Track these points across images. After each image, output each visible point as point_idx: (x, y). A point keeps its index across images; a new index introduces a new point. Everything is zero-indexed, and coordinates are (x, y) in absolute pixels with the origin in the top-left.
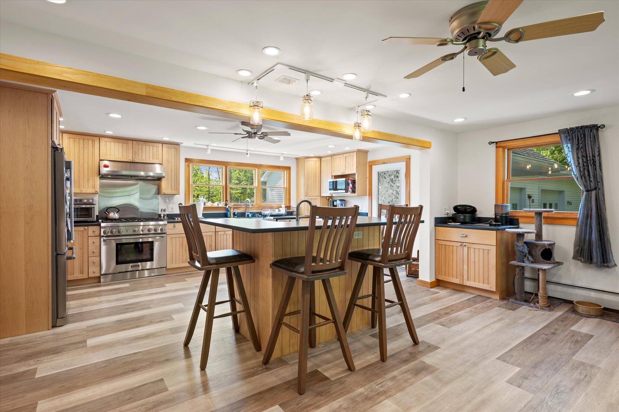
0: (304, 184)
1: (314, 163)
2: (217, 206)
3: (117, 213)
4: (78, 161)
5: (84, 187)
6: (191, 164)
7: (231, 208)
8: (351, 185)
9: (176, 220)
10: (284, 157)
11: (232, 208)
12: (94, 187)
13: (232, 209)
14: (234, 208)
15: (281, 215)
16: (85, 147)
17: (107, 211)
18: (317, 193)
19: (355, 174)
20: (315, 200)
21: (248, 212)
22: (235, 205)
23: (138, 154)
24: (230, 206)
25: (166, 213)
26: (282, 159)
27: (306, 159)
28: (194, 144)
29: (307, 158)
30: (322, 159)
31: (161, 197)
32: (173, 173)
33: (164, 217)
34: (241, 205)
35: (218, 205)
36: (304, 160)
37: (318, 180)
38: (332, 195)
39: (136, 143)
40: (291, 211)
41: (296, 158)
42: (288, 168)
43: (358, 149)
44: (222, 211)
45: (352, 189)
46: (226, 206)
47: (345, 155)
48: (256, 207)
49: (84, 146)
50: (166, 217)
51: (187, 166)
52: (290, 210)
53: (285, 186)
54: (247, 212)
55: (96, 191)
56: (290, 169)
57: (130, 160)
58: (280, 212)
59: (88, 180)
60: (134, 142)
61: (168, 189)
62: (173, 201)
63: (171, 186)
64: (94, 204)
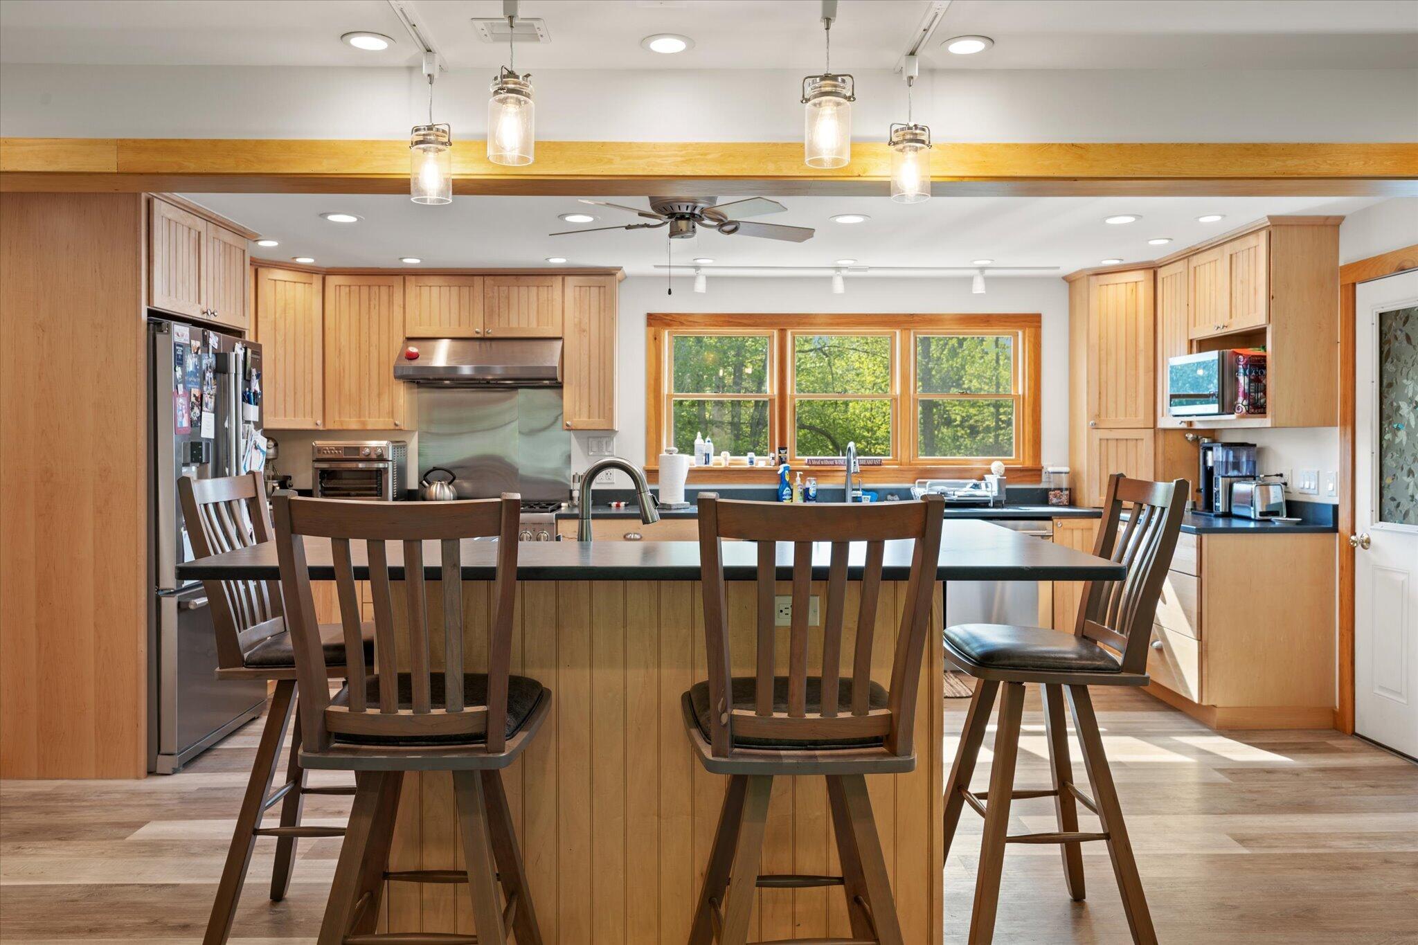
0: (1088, 382)
1: (1129, 292)
2: (748, 466)
3: (449, 484)
5: (370, 413)
6: (666, 332)
7: (793, 472)
8: (1243, 380)
9: (614, 510)
10: (988, 280)
11: (798, 473)
12: (392, 413)
13: (798, 479)
14: (807, 474)
15: (985, 504)
16: (372, 306)
17: (424, 480)
18: (1142, 418)
19: (1265, 328)
20: (1131, 444)
21: (858, 490)
22: (814, 463)
23: (499, 313)
24: (792, 467)
26: (979, 287)
27: (1093, 279)
28: (655, 266)
29: (1099, 273)
30: (1162, 273)
31: (577, 438)
32: (595, 363)
34: (834, 465)
35: (751, 462)
36: (1088, 280)
37: (1144, 362)
38: (1190, 423)
39: (492, 282)
40: (1043, 486)
41: (1065, 278)
42: (1032, 322)
43: (1270, 217)
44: (765, 483)
45: (1246, 396)
46: (776, 468)
47: (1228, 249)
48: (894, 470)
49: (369, 304)
51: (652, 338)
52: (1040, 481)
53: (1020, 392)
54: (853, 490)
55: (396, 425)
56: (1040, 321)
57: (477, 333)
58: (977, 492)
59: (379, 395)
60: (489, 280)
61: (580, 415)
62: (610, 449)
63: (587, 405)
64: (386, 460)
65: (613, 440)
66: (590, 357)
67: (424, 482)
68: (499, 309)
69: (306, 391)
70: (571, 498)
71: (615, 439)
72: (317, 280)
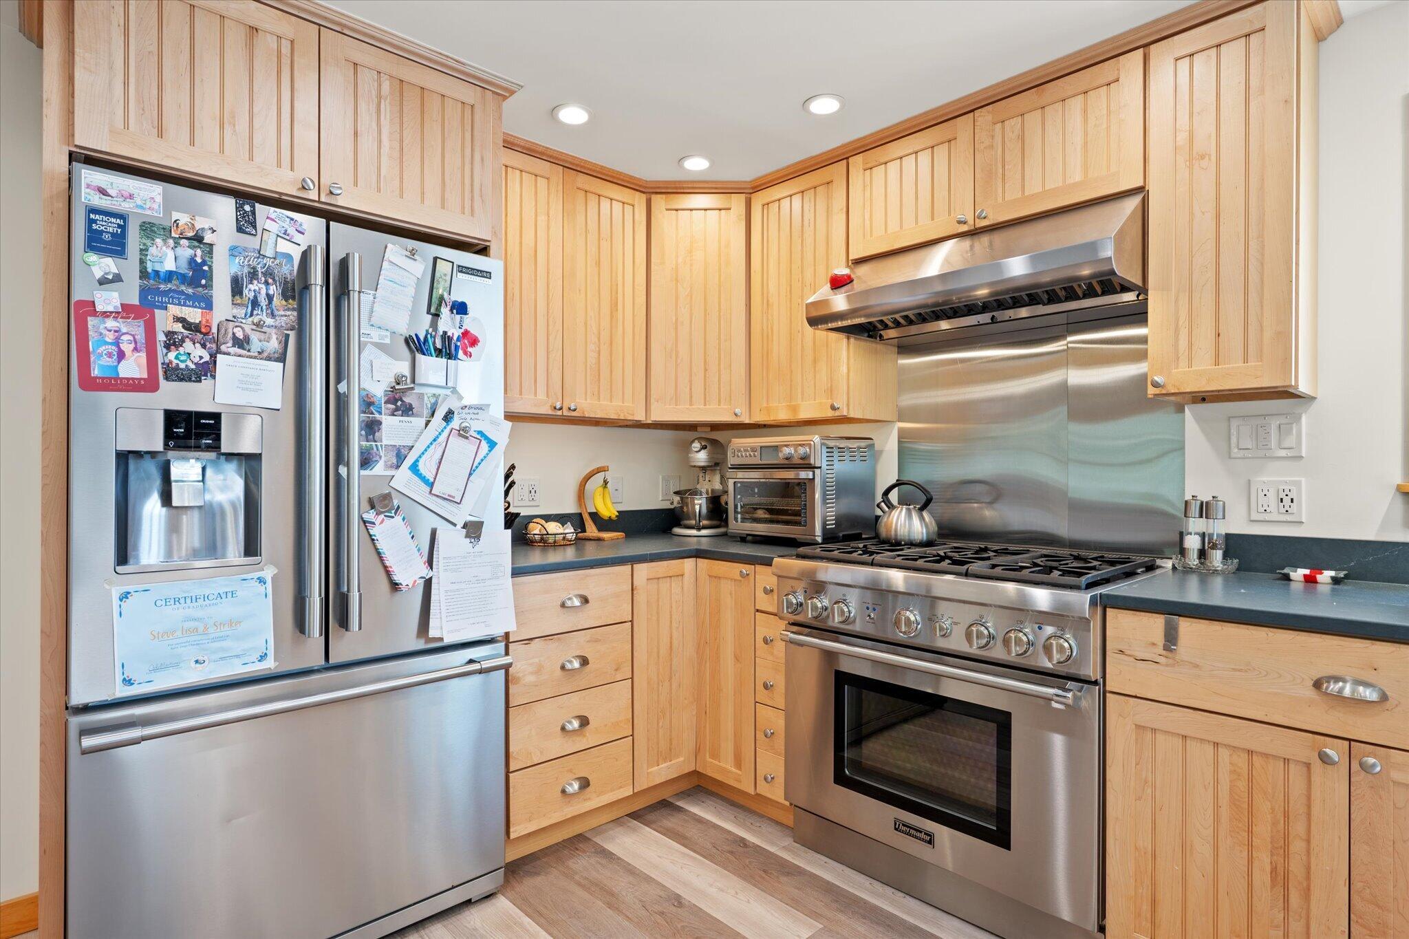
3: (922, 509)
4: (788, 289)
5: (802, 394)
12: (831, 391)
16: (806, 223)
17: (883, 501)
23: (1004, 175)
25: (1219, 528)
31: (1199, 420)
33: (1202, 554)
39: (989, 117)
49: (803, 221)
50: (1217, 556)
55: (833, 408)
59: (815, 361)
60: (984, 116)
61: (1190, 360)
62: (1290, 441)
63: (1211, 335)
64: (812, 467)
65: (1298, 419)
66: (1218, 217)
67: (883, 504)
68: (1003, 167)
69: (722, 366)
70: (1183, 552)
71: (1304, 419)
72: (738, 202)
